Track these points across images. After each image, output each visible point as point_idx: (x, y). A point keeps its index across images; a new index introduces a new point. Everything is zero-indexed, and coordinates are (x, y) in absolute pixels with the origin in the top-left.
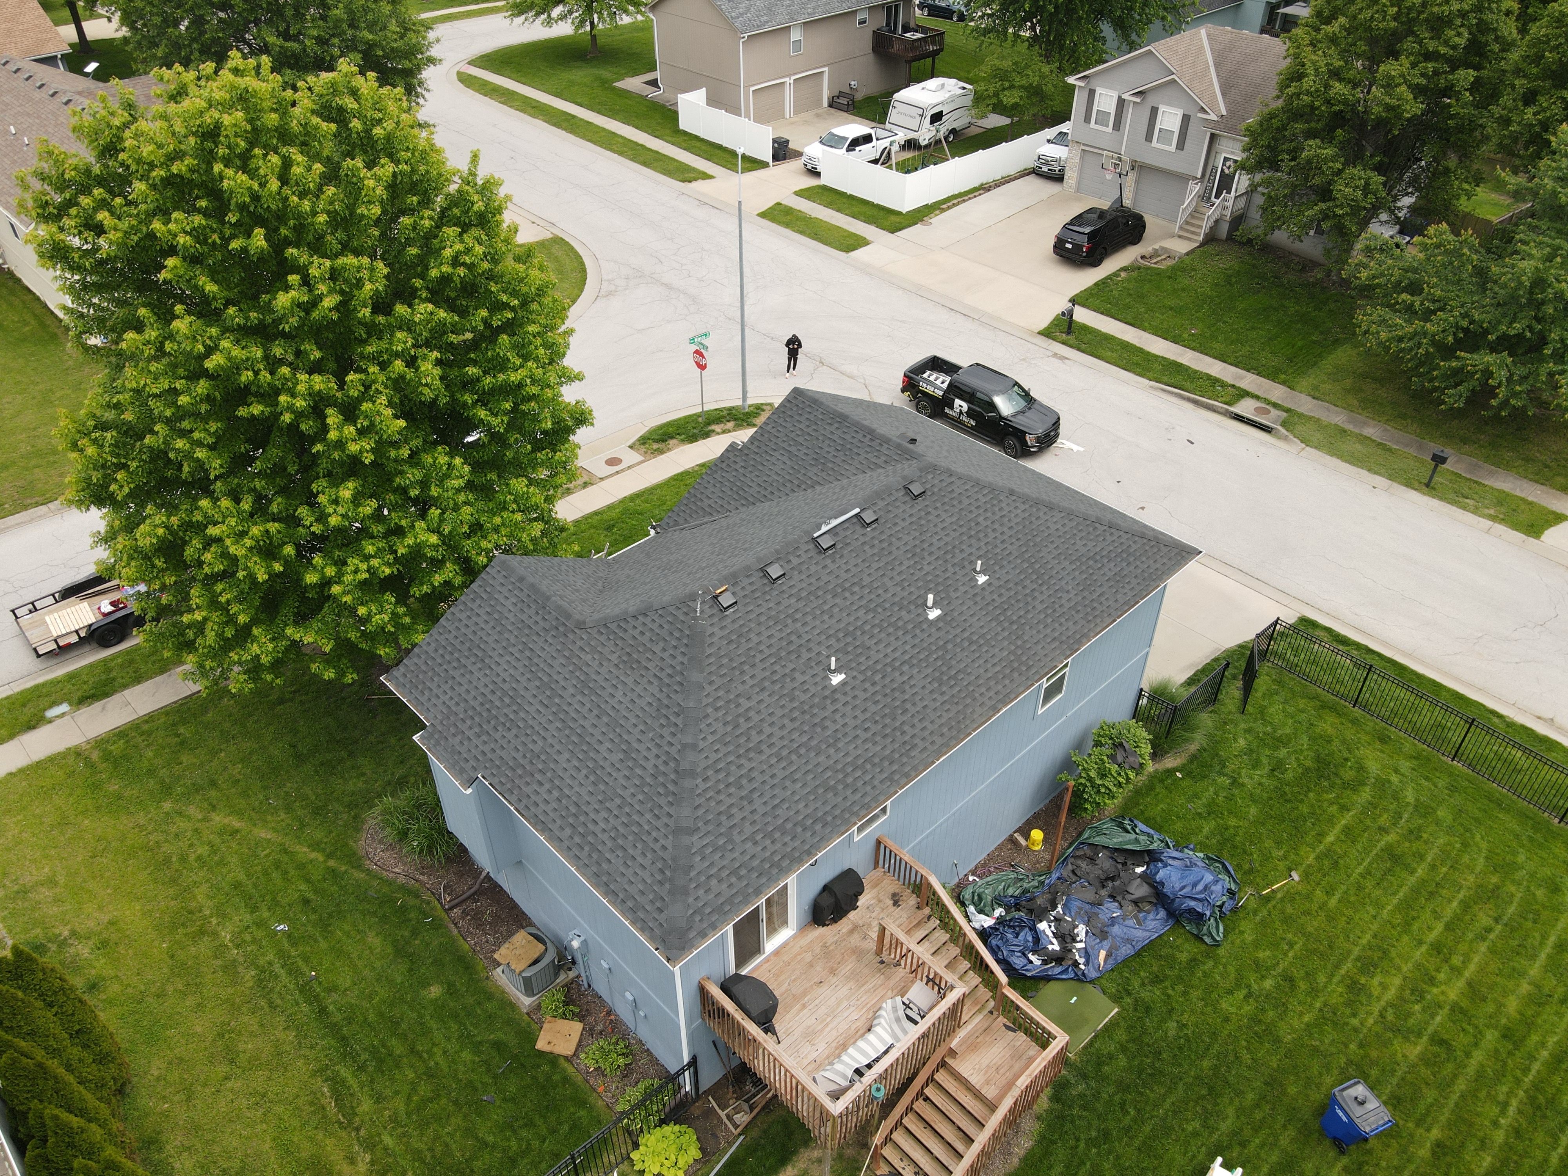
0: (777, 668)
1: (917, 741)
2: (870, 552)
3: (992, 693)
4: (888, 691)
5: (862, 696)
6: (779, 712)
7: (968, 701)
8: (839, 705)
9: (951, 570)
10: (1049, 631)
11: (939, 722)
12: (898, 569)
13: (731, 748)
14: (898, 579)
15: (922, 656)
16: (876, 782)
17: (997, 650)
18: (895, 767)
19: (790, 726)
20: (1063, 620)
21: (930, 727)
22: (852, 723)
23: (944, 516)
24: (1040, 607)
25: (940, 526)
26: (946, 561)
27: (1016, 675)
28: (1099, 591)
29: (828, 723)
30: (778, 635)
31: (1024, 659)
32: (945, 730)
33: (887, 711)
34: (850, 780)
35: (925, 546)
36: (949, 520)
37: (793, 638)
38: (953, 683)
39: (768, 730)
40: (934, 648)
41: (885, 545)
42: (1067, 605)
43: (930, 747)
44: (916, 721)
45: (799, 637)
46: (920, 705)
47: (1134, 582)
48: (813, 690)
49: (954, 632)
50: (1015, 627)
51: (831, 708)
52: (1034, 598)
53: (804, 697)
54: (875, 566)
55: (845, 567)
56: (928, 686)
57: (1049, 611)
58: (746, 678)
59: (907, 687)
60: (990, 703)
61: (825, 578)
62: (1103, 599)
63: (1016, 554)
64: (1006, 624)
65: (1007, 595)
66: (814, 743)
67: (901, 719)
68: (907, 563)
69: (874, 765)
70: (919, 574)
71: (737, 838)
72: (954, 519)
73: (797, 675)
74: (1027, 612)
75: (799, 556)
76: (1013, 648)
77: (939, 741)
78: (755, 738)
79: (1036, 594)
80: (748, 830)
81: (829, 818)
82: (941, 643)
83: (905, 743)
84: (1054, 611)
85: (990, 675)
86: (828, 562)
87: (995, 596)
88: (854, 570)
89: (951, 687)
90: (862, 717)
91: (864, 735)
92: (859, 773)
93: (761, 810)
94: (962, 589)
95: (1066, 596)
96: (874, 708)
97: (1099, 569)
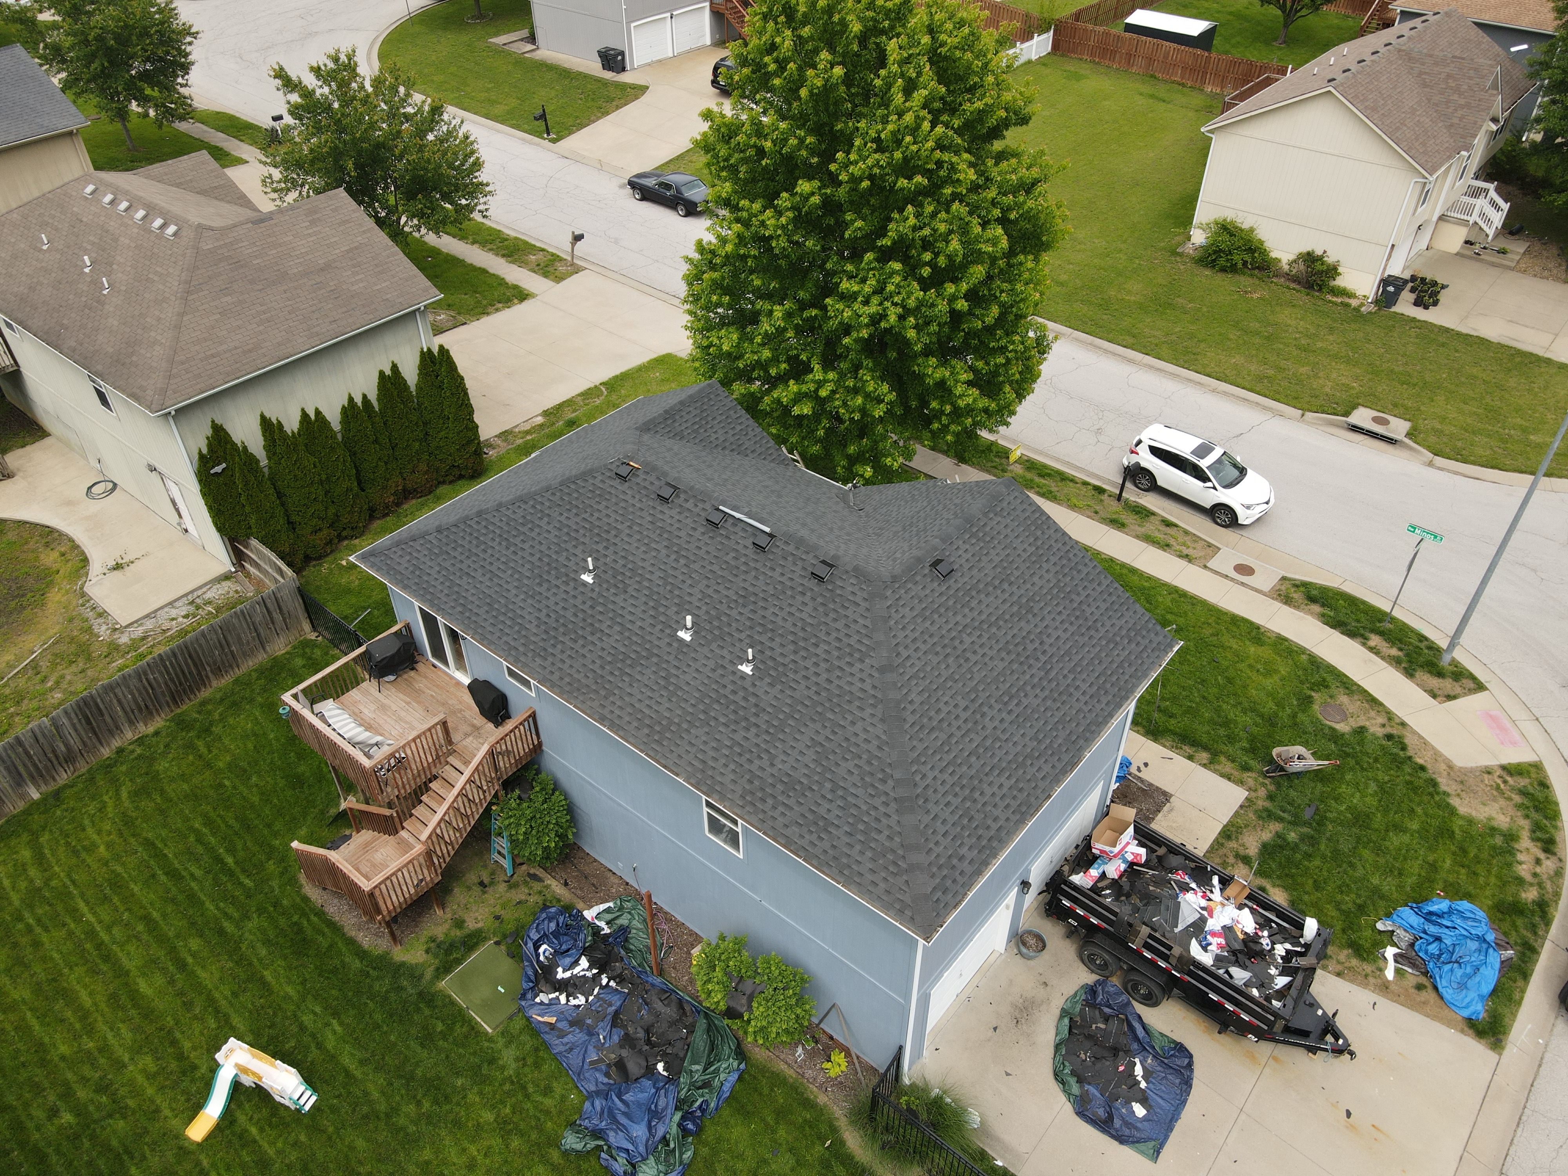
0: (582, 531)
1: (550, 659)
2: (728, 558)
3: (617, 712)
4: (589, 621)
5: (578, 602)
6: (543, 548)
7: (603, 693)
8: (563, 588)
9: (743, 636)
10: (712, 753)
11: (573, 671)
12: (720, 588)
13: (506, 528)
14: (710, 592)
15: (634, 639)
16: (505, 638)
17: (667, 705)
18: (521, 649)
19: (534, 559)
20: (732, 766)
21: (565, 667)
22: (551, 603)
23: (808, 609)
24: (738, 737)
25: (793, 610)
26: (751, 628)
27: (646, 731)
28: (791, 802)
29: (545, 585)
30: (611, 521)
31: (667, 735)
32: (567, 680)
33: (570, 626)
34: (501, 618)
35: (761, 604)
36: (804, 616)
37: (613, 532)
38: (616, 673)
39: (526, 546)
40: (647, 646)
41: (743, 568)
42: (753, 768)
43: (547, 671)
44: (568, 653)
45: (616, 536)
46: (584, 651)
47: (826, 845)
48: (570, 564)
49: (671, 658)
50: (702, 717)
51: (558, 583)
52: (747, 729)
53: (562, 559)
54: (715, 568)
55: (701, 544)
56: (606, 652)
57: (737, 749)
58: (565, 515)
59: (598, 635)
60: (606, 712)
61: (682, 534)
62: (781, 809)
63: (797, 695)
64: (701, 707)
65: (738, 698)
66: (526, 582)
67: (566, 639)
68: (731, 593)
69: (519, 632)
70: (723, 608)
71: (440, 560)
72: (809, 620)
73: (581, 547)
74: (726, 725)
75: (696, 506)
76: (676, 720)
77: (555, 678)
78: (517, 541)
79: (754, 730)
80: (447, 564)
81: (467, 614)
82: (655, 651)
83: (545, 650)
84: (740, 755)
85: (637, 705)
86: (701, 529)
87: (730, 687)
88: (702, 553)
89: (612, 673)
90: (558, 608)
91: (542, 615)
92: (508, 622)
93: (464, 567)
94: (725, 653)
95: (765, 763)
96: (569, 615)
97: (823, 797)
